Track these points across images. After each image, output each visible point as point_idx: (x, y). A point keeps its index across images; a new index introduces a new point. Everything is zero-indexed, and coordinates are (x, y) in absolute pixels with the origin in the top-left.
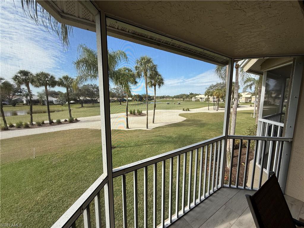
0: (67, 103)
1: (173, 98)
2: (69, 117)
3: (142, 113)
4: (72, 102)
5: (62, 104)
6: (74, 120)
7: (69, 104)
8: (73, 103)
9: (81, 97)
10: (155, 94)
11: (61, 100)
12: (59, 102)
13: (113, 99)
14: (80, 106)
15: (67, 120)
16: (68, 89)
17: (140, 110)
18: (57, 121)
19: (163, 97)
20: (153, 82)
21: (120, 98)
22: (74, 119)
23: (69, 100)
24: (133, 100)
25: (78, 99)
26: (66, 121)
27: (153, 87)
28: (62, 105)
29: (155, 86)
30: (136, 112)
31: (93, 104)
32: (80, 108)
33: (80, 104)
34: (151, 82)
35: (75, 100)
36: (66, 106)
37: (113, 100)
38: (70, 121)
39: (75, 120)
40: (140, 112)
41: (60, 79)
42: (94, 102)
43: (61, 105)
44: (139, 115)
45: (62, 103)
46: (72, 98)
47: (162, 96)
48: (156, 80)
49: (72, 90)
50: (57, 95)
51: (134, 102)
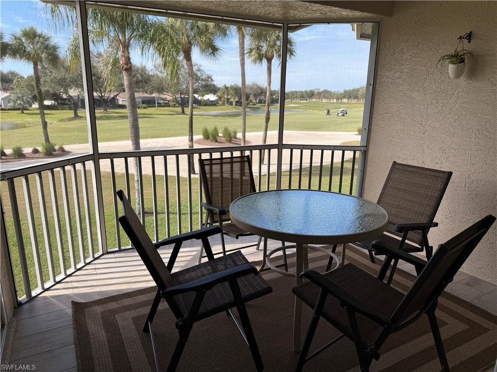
0: (36, 106)
1: (340, 97)
2: (44, 142)
3: (236, 138)
4: (47, 103)
5: (23, 109)
6: (55, 150)
7: (43, 107)
8: (51, 106)
9: (71, 88)
10: (270, 85)
11: (18, 97)
12: (15, 102)
13: (162, 96)
14: (70, 114)
15: (40, 149)
16: (37, 65)
17: (231, 130)
18: (14, 150)
19: (311, 95)
20: (264, 49)
21: (181, 94)
22: (57, 147)
23: (39, 97)
24: (221, 103)
25: (64, 96)
26: (36, 151)
27: (265, 61)
28: (23, 112)
29: (269, 60)
30: (220, 135)
31: (106, 110)
32: (70, 119)
33: (70, 109)
34: (258, 48)
35: (55, 97)
36: (33, 114)
37: (162, 99)
38: (47, 152)
39: (59, 150)
40: (230, 134)
41: (16, 38)
42: (108, 106)
43: (20, 112)
44: (227, 141)
45: (21, 107)
46: (48, 91)
47: (306, 92)
48: (272, 43)
49: (46, 68)
50: (7, 82)
51: (222, 107)
